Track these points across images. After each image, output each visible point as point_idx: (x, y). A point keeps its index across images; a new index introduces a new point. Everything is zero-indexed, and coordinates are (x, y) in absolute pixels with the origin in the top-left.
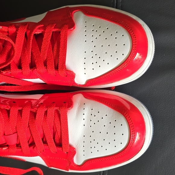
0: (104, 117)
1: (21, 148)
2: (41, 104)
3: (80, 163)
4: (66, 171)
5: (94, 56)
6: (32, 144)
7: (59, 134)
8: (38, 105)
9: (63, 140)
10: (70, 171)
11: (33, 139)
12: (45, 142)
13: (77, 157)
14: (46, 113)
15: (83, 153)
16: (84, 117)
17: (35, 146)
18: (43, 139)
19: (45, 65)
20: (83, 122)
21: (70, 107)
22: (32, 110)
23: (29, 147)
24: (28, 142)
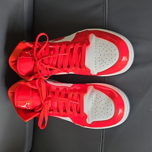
0: (103, 100)
1: (59, 112)
2: (71, 90)
3: (90, 123)
4: (84, 127)
5: (100, 60)
6: (65, 111)
7: (79, 107)
8: (69, 91)
9: (81, 110)
10: (86, 127)
11: (65, 108)
12: (71, 110)
13: (88, 120)
14: (73, 95)
15: (92, 118)
16: (93, 99)
17: (66, 112)
18: (70, 109)
19: (75, 66)
20: (92, 101)
21: (85, 93)
22: (66, 93)
23: (64, 112)
24: (63, 109)
